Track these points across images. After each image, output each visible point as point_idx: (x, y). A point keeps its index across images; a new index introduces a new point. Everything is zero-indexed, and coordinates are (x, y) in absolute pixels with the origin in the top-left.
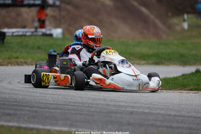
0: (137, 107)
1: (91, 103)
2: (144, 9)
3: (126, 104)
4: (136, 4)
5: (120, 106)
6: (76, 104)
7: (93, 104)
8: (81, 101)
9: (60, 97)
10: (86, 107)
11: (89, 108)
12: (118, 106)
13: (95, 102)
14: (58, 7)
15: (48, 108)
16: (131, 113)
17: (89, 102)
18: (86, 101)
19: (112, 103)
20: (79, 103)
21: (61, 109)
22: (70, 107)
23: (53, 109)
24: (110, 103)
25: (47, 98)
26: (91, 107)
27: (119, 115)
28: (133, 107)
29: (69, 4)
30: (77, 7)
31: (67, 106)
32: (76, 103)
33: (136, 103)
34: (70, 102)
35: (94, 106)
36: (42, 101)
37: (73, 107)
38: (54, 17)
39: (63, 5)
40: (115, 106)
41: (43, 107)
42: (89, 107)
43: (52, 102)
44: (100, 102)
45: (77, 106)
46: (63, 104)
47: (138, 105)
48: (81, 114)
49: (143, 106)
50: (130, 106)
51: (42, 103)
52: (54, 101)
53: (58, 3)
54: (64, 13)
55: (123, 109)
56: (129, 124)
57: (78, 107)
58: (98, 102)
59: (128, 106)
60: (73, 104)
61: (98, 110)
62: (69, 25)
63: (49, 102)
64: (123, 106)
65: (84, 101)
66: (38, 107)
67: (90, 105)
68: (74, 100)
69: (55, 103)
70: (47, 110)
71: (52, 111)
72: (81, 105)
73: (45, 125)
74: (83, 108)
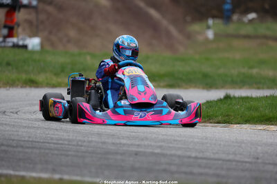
0: (145, 146)
1: (80, 141)
2: (153, 12)
3: (129, 142)
4: (142, 5)
5: (120, 144)
6: (61, 142)
7: (84, 141)
8: (67, 137)
9: (39, 132)
10: (74, 145)
11: (78, 147)
12: (117, 144)
13: (86, 139)
14: (35, 8)
15: (22, 147)
16: (136, 154)
17: (78, 138)
18: (74, 138)
19: (110, 141)
20: (65, 140)
21: (40, 148)
22: (52, 145)
23: (28, 148)
24: (107, 140)
25: (20, 133)
26: (81, 146)
27: (119, 157)
28: (138, 145)
29: (50, 4)
30: (60, 8)
31: (47, 145)
32: (61, 139)
33: (142, 140)
34: (52, 139)
35: (85, 144)
36: (13, 138)
37: (56, 146)
38: (30, 22)
39: (41, 6)
40: (113, 143)
41: (15, 145)
42: (78, 145)
43: (26, 139)
44: (93, 139)
45: (62, 144)
46: (42, 141)
47: (146, 143)
48: (67, 156)
49: (153, 144)
50: (135, 145)
51: (13, 140)
52: (29, 137)
53: (34, 3)
54: (43, 17)
55: (125, 148)
56: (133, 169)
57: (63, 146)
58: (90, 139)
59: (132, 145)
60: (55, 142)
61: (90, 149)
62: (50, 33)
63: (23, 139)
64: (124, 144)
65: (71, 137)
66: (8, 146)
67: (80, 143)
68: (57, 136)
69: (31, 139)
70: (20, 149)
71: (27, 150)
72: (66, 143)
73: (17, 171)
74: (70, 147)
